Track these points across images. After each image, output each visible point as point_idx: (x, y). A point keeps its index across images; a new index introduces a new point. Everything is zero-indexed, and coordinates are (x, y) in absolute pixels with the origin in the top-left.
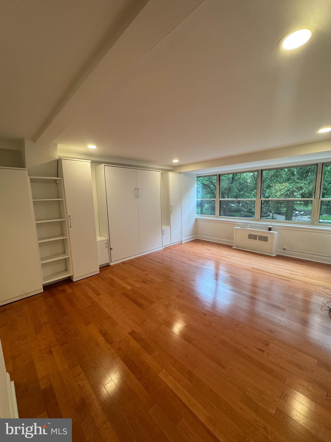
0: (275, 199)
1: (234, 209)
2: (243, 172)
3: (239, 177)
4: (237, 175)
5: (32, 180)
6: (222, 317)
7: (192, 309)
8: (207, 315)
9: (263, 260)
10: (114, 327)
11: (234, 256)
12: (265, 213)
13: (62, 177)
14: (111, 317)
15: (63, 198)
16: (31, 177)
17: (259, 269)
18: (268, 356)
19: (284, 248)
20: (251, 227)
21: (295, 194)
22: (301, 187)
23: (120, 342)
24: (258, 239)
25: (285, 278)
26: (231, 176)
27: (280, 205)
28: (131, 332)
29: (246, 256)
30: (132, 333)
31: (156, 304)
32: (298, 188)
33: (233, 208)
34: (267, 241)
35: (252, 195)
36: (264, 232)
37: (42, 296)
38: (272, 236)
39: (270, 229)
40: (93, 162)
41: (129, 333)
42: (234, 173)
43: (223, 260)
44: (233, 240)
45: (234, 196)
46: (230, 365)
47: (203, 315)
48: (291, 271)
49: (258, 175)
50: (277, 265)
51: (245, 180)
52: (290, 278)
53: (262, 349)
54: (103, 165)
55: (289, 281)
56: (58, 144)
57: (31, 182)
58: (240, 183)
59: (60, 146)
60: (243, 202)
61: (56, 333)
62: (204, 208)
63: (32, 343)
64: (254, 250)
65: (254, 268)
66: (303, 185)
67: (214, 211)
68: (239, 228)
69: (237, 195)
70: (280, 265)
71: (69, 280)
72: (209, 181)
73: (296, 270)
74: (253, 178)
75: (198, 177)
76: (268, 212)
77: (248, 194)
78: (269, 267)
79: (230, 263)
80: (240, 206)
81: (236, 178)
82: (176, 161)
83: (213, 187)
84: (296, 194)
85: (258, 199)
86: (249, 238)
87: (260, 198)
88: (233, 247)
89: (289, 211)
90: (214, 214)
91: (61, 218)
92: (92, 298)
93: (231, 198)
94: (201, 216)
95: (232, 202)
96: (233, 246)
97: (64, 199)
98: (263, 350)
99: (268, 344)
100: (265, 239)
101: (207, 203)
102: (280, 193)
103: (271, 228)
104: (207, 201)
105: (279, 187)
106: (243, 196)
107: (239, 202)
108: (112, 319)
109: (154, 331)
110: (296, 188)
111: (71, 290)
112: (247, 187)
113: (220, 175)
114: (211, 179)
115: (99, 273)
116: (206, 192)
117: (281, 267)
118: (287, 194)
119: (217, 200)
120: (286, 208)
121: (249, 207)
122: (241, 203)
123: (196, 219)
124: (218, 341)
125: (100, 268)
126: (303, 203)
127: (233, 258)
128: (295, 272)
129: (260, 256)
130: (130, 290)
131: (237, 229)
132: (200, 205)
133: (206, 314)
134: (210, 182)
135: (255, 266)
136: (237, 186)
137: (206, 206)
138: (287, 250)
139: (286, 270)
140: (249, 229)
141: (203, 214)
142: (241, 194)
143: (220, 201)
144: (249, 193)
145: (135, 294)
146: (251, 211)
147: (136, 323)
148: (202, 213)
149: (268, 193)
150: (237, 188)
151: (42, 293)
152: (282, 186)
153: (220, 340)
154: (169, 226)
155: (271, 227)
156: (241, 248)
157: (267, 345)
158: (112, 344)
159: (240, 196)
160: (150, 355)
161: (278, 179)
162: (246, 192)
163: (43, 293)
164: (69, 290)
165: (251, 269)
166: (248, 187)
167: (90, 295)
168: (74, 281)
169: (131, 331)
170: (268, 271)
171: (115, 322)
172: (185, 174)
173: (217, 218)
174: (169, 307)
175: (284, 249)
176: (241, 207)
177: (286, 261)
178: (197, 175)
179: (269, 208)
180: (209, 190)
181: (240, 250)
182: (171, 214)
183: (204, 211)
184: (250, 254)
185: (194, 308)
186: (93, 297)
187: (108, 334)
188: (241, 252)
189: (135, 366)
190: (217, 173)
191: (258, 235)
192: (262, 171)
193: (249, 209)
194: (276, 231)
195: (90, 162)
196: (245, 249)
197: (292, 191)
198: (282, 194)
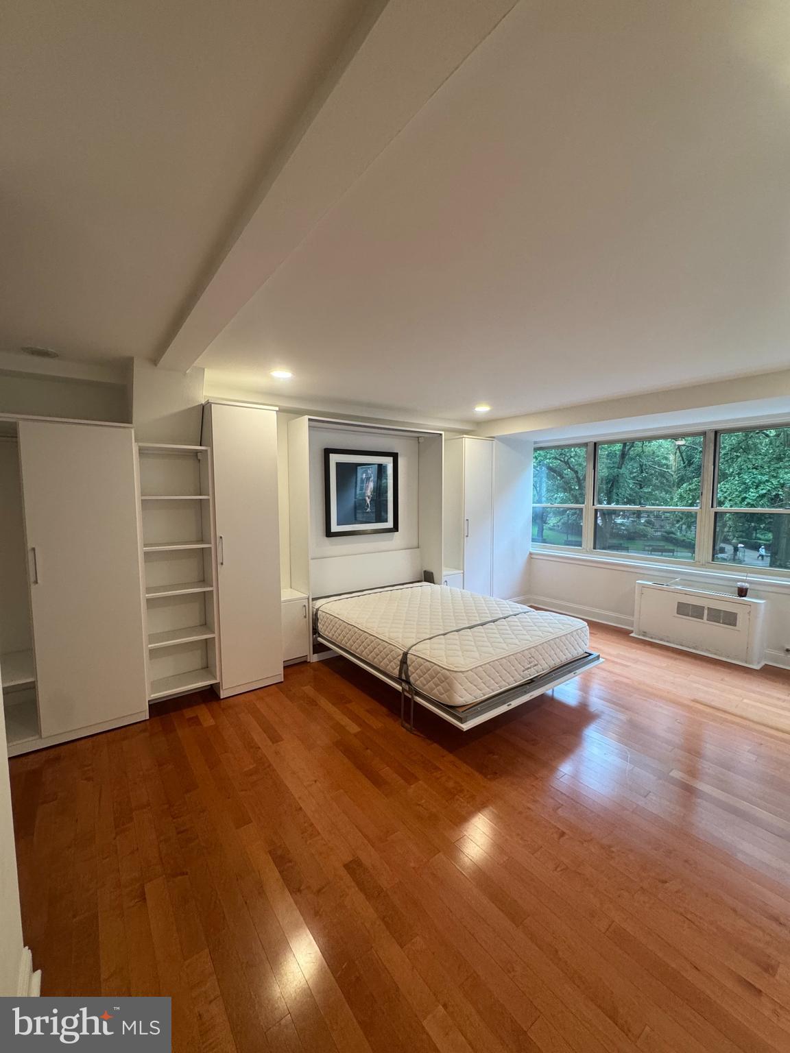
0: (742, 508)
1: (626, 530)
2: (650, 439)
3: (639, 450)
4: (632, 446)
5: (142, 452)
6: (613, 849)
7: (520, 813)
8: (567, 837)
9: (723, 680)
10: (306, 841)
11: (636, 661)
13: (211, 445)
14: (301, 808)
15: (209, 495)
16: (141, 444)
17: (713, 704)
19: (787, 647)
20: (684, 582)
23: (319, 890)
24: (705, 616)
26: (618, 447)
27: (754, 525)
28: (351, 862)
29: (673, 661)
30: (354, 867)
31: (420, 782)
33: (623, 528)
34: (735, 625)
36: (722, 600)
37: (144, 730)
38: (749, 613)
39: (742, 592)
40: (281, 411)
41: (346, 866)
42: (628, 440)
43: (605, 670)
44: (633, 615)
45: (627, 498)
46: (648, 1029)
47: (556, 836)
49: (705, 444)
50: (769, 696)
51: (657, 459)
53: (752, 982)
54: (307, 417)
56: (206, 369)
57: (140, 456)
58: (641, 466)
59: (211, 375)
60: (649, 513)
61: (162, 838)
62: (546, 526)
63: (103, 859)
64: (696, 649)
65: (698, 699)
67: (579, 536)
68: (650, 583)
69: (634, 494)
71: (210, 694)
72: (561, 460)
74: (678, 454)
75: (536, 449)
77: (664, 493)
78: (745, 701)
79: (625, 680)
80: (640, 524)
81: (631, 453)
82: (482, 409)
83: (570, 476)
85: (704, 508)
86: (678, 613)
87: (712, 507)
88: (632, 635)
89: (783, 541)
90: (580, 545)
91: (202, 541)
92: (259, 748)
93: (618, 503)
94: (544, 547)
95: (625, 514)
96: (632, 632)
97: (210, 497)
98: (758, 987)
99: (772, 967)
100: (728, 618)
101: (555, 515)
102: (757, 493)
103: (746, 589)
104: (553, 509)
105: (754, 478)
106: (649, 498)
107: (638, 514)
108: (305, 816)
109: (414, 868)
111: (212, 720)
112: (662, 475)
113: (595, 444)
114: (566, 456)
115: (283, 680)
116: (554, 485)
118: (777, 497)
119: (589, 507)
120: (771, 532)
121: (668, 528)
122: (643, 517)
123: (530, 554)
124: (603, 931)
125: (284, 667)
127: (634, 666)
129: (713, 666)
130: (356, 736)
131: (644, 586)
132: (539, 518)
133: (563, 834)
134: (565, 462)
135: (700, 696)
136: (635, 474)
137: (552, 521)
140: (679, 588)
141: (544, 541)
142: (645, 493)
143: (596, 510)
144: (667, 492)
145: (367, 749)
146: (671, 537)
147: (366, 836)
148: (542, 539)
150: (634, 477)
151: (146, 720)
152: (762, 474)
153: (610, 926)
154: (459, 569)
155: (746, 585)
156: (655, 639)
157: (769, 969)
158: (298, 894)
159: (641, 497)
160: (401, 946)
161: (750, 457)
162: (656, 487)
163: (148, 723)
164: (208, 721)
165: (692, 704)
166: (664, 477)
167: (256, 738)
168: (222, 697)
169: (350, 859)
170: (745, 714)
171: (312, 825)
172: (506, 440)
173: (585, 553)
174: (457, 797)
175: (787, 650)
176: (644, 526)
178: (535, 443)
180: (559, 481)
181: (652, 644)
182: (465, 540)
183: (546, 532)
184: (685, 658)
185: (529, 808)
186: (261, 747)
187: (290, 861)
188: (654, 649)
189: (358, 979)
190: (588, 440)
191: (706, 608)
192: (717, 432)
193: (666, 532)
194: (762, 599)
195: (277, 411)
196: (668, 642)
198: (762, 497)
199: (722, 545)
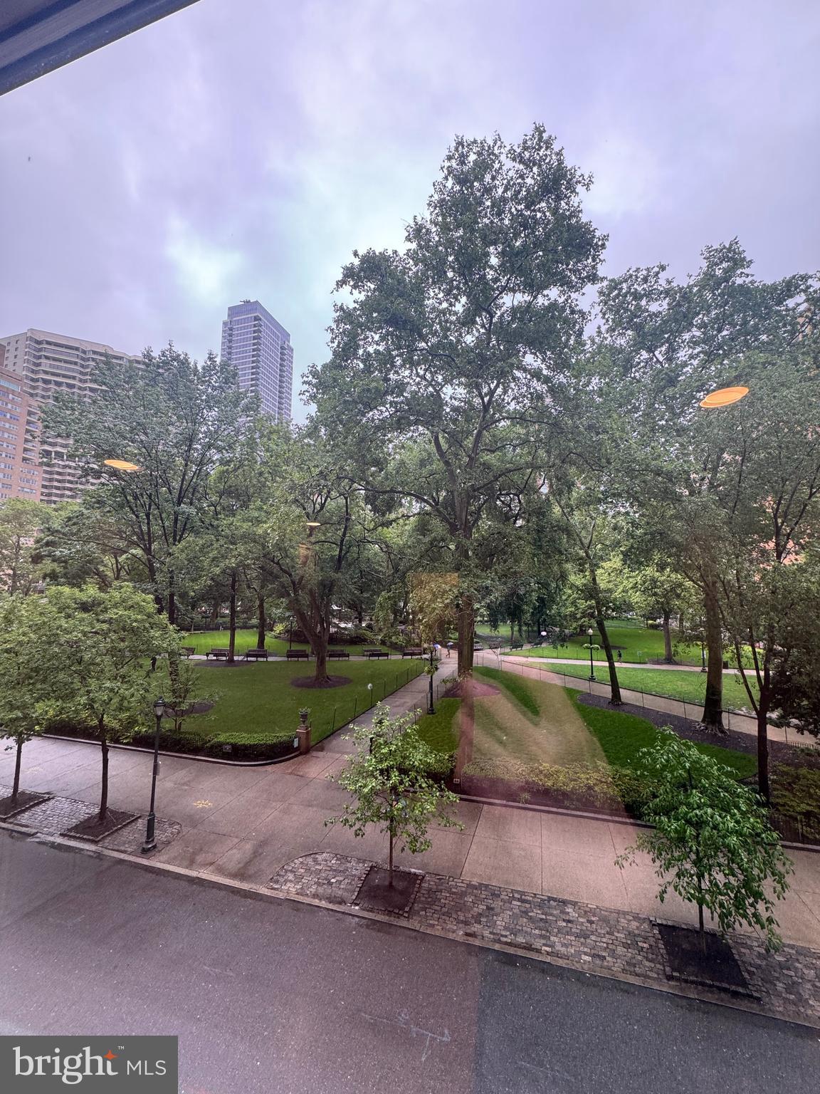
3: (356, 555)
12: (418, 645)
21: (476, 606)
22: (487, 588)
32: (480, 591)
51: (372, 565)
58: (361, 572)
66: (488, 582)
69: (356, 599)
80: (360, 628)
81: (349, 558)
83: (285, 579)
84: (479, 607)
102: (443, 602)
105: (439, 587)
110: (475, 590)
118: (458, 604)
122: (363, 621)
136: (356, 580)
142: (364, 597)
150: (354, 582)
152: (446, 584)
159: (359, 602)
161: (436, 565)
162: (375, 593)
166: (378, 582)
197: (468, 596)
198: (447, 606)
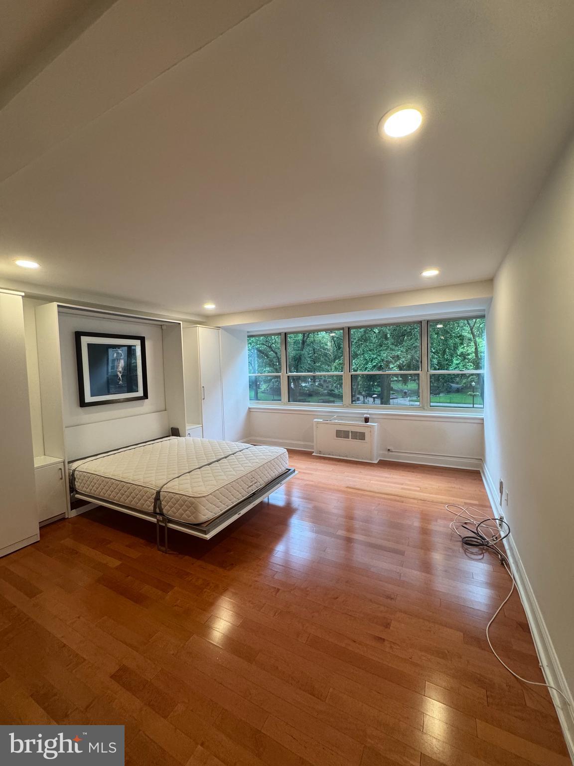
0: (366, 372)
1: (308, 390)
2: (317, 331)
3: (312, 339)
4: (308, 336)
6: (308, 589)
7: (250, 586)
8: (280, 591)
9: (360, 472)
10: (72, 671)
11: (316, 470)
14: (65, 645)
17: (357, 487)
18: (391, 647)
19: (388, 448)
20: (340, 418)
21: (391, 366)
22: (398, 356)
23: (87, 707)
24: (350, 437)
25: (396, 497)
26: (300, 337)
27: (371, 383)
28: (117, 671)
29: (335, 467)
30: (121, 675)
31: (175, 588)
32: (394, 358)
33: (306, 389)
34: (364, 440)
35: (333, 368)
36: (358, 426)
38: (371, 432)
39: (367, 420)
40: (28, 296)
41: (113, 677)
42: (305, 332)
43: (299, 479)
44: (313, 442)
45: (307, 370)
46: (331, 689)
47: (274, 593)
48: (402, 484)
49: (344, 336)
50: (382, 477)
52: (403, 497)
53: (380, 636)
54: (55, 304)
55: (403, 502)
58: (314, 349)
60: (320, 377)
62: (259, 391)
64: (346, 457)
65: (350, 486)
66: (399, 352)
67: (280, 395)
68: (321, 420)
70: (386, 477)
72: (266, 345)
73: (409, 483)
74: (333, 342)
75: (250, 336)
76: (356, 394)
77: (327, 366)
78: (372, 482)
79: (311, 483)
80: (316, 386)
82: (210, 307)
84: (393, 366)
85: (346, 372)
86: (337, 437)
87: (350, 372)
88: (313, 454)
89: (385, 391)
90: (280, 400)
92: (15, 606)
93: (302, 371)
94: (258, 403)
95: (304, 379)
96: (313, 452)
98: (383, 637)
99: (389, 624)
100: (361, 436)
101: (265, 382)
102: (372, 364)
103: (368, 418)
104: (264, 378)
105: (370, 356)
106: (320, 369)
107: (314, 378)
108: (70, 650)
109: (173, 654)
110: (391, 357)
112: (326, 355)
113: (285, 333)
114: (269, 342)
115: (39, 539)
116: (263, 363)
117: (387, 480)
118: (381, 366)
119: (284, 375)
120: (380, 387)
121: (330, 387)
122: (317, 381)
123: (249, 408)
124: (304, 642)
125: (40, 528)
126: (401, 379)
127: (315, 473)
128: (408, 485)
129: (355, 465)
130: (117, 568)
131: (318, 423)
132: (254, 384)
133: (278, 590)
134: (269, 347)
135: (351, 484)
136: (311, 355)
137: (264, 387)
138: (392, 451)
139: (395, 483)
140: (336, 421)
141: (259, 400)
142: (317, 366)
143: (288, 377)
144: (329, 366)
145: (128, 576)
146: (332, 393)
147: (130, 645)
148: (257, 398)
149: (355, 364)
150: (311, 357)
152: (374, 354)
153: (308, 638)
154: (199, 424)
155: (368, 416)
156: (326, 455)
157: (387, 625)
158: (65, 719)
160: (165, 717)
161: (367, 344)
162: (323, 363)
165: (346, 489)
167: (10, 599)
169: (117, 668)
170: (372, 489)
171: (77, 655)
172: (227, 329)
173: (284, 405)
174: (205, 590)
175: (389, 450)
176: (318, 387)
177: (393, 469)
178: (248, 332)
179: (358, 388)
180: (266, 360)
181: (324, 458)
182: (202, 402)
183: (260, 395)
184: (341, 463)
185: (256, 581)
187: (55, 695)
188: (326, 461)
190: (281, 331)
191: (350, 431)
192: (349, 329)
193: (329, 390)
194: (376, 423)
195: (23, 296)
196: (332, 455)
197: (386, 361)
198: (374, 366)
199: (358, 396)
